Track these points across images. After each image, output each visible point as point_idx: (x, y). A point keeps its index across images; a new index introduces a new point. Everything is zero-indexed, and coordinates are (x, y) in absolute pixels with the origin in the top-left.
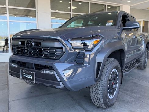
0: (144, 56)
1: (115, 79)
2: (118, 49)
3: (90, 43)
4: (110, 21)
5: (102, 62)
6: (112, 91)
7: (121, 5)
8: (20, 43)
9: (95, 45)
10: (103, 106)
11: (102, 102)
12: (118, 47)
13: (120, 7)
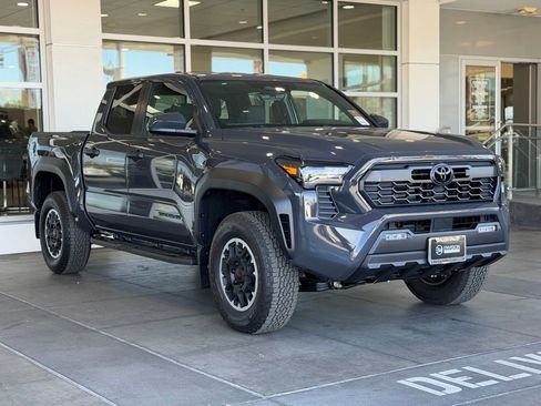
13: (396, 7)
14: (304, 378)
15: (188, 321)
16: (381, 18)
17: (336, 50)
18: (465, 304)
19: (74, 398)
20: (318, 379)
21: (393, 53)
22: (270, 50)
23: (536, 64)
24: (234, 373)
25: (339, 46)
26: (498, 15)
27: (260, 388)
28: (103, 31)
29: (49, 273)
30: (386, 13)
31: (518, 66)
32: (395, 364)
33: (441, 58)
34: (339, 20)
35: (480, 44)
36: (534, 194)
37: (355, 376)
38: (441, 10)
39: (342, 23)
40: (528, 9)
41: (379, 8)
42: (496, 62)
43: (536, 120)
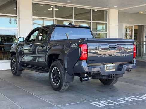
13: (107, 11)
14: (68, 102)
15: (45, 87)
16: (104, 14)
17: (92, 21)
18: (113, 85)
19: (10, 105)
20: (71, 102)
21: (106, 22)
22: (75, 21)
23: (143, 26)
24: (51, 100)
25: (92, 20)
26: (133, 13)
27: (56, 104)
28: (33, 16)
29: (13, 75)
30: (105, 13)
31: (139, 26)
32: (91, 99)
33: (118, 24)
34: (93, 14)
36: (141, 58)
37: (80, 101)
38: (119, 12)
39: (93, 15)
40: (141, 12)
41: (103, 11)
42: (133, 25)
43: (143, 40)
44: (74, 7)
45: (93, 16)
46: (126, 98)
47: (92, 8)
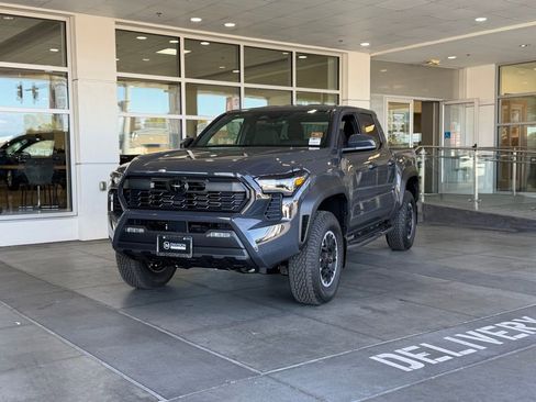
0: (403, 215)
1: (331, 250)
2: (335, 193)
3: (290, 184)
4: (317, 134)
5: (310, 214)
6: (327, 271)
7: (342, 53)
8: (152, 185)
9: (298, 187)
10: (315, 301)
11: (313, 295)
12: (334, 190)
13: (338, 58)
14: (293, 354)
15: (189, 301)
16: (327, 66)
17: (295, 89)
19: (99, 376)
20: (304, 356)
21: (336, 92)
22: (246, 88)
23: (436, 102)
24: (233, 350)
25: (297, 86)
26: (412, 65)
27: (257, 365)
28: (118, 70)
30: (330, 62)
31: (426, 104)
32: (364, 341)
33: (371, 96)
34: (296, 66)
35: (396, 87)
37: (334, 352)
38: (371, 61)
40: (434, 62)
41: (325, 58)
42: (410, 100)
43: (438, 143)
44: (242, 45)
45: (297, 71)
46: (471, 332)
47: (295, 47)
